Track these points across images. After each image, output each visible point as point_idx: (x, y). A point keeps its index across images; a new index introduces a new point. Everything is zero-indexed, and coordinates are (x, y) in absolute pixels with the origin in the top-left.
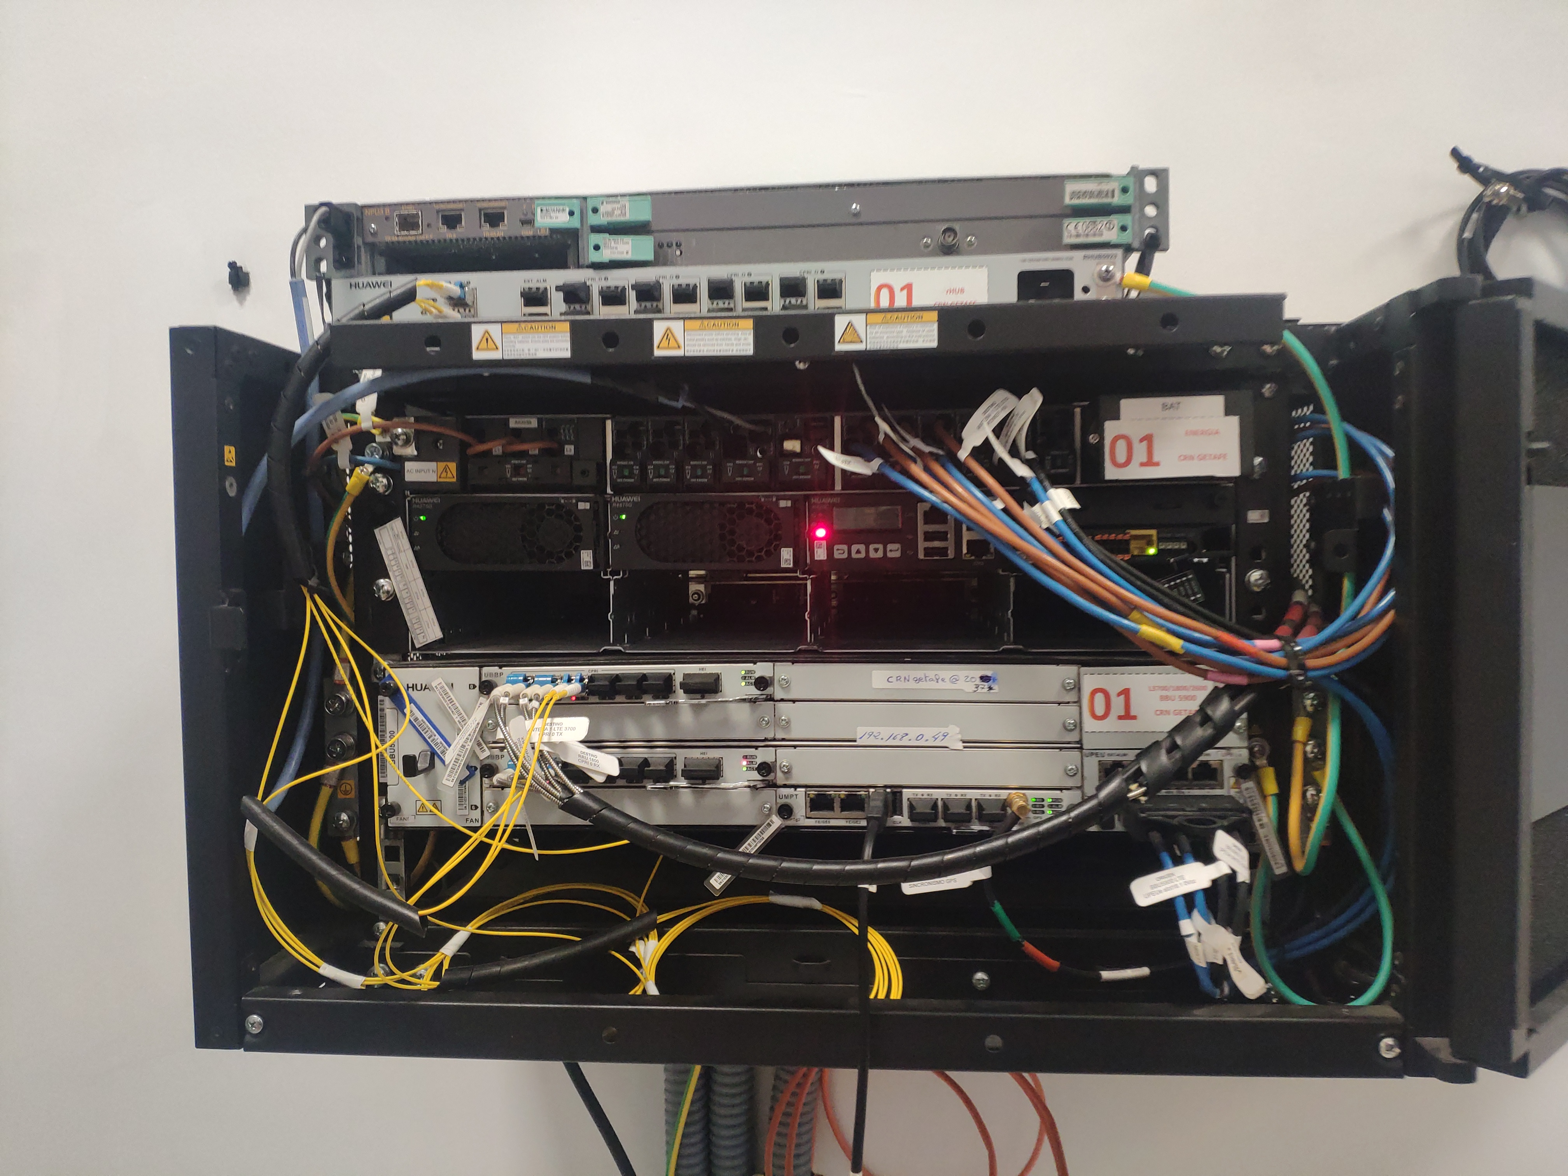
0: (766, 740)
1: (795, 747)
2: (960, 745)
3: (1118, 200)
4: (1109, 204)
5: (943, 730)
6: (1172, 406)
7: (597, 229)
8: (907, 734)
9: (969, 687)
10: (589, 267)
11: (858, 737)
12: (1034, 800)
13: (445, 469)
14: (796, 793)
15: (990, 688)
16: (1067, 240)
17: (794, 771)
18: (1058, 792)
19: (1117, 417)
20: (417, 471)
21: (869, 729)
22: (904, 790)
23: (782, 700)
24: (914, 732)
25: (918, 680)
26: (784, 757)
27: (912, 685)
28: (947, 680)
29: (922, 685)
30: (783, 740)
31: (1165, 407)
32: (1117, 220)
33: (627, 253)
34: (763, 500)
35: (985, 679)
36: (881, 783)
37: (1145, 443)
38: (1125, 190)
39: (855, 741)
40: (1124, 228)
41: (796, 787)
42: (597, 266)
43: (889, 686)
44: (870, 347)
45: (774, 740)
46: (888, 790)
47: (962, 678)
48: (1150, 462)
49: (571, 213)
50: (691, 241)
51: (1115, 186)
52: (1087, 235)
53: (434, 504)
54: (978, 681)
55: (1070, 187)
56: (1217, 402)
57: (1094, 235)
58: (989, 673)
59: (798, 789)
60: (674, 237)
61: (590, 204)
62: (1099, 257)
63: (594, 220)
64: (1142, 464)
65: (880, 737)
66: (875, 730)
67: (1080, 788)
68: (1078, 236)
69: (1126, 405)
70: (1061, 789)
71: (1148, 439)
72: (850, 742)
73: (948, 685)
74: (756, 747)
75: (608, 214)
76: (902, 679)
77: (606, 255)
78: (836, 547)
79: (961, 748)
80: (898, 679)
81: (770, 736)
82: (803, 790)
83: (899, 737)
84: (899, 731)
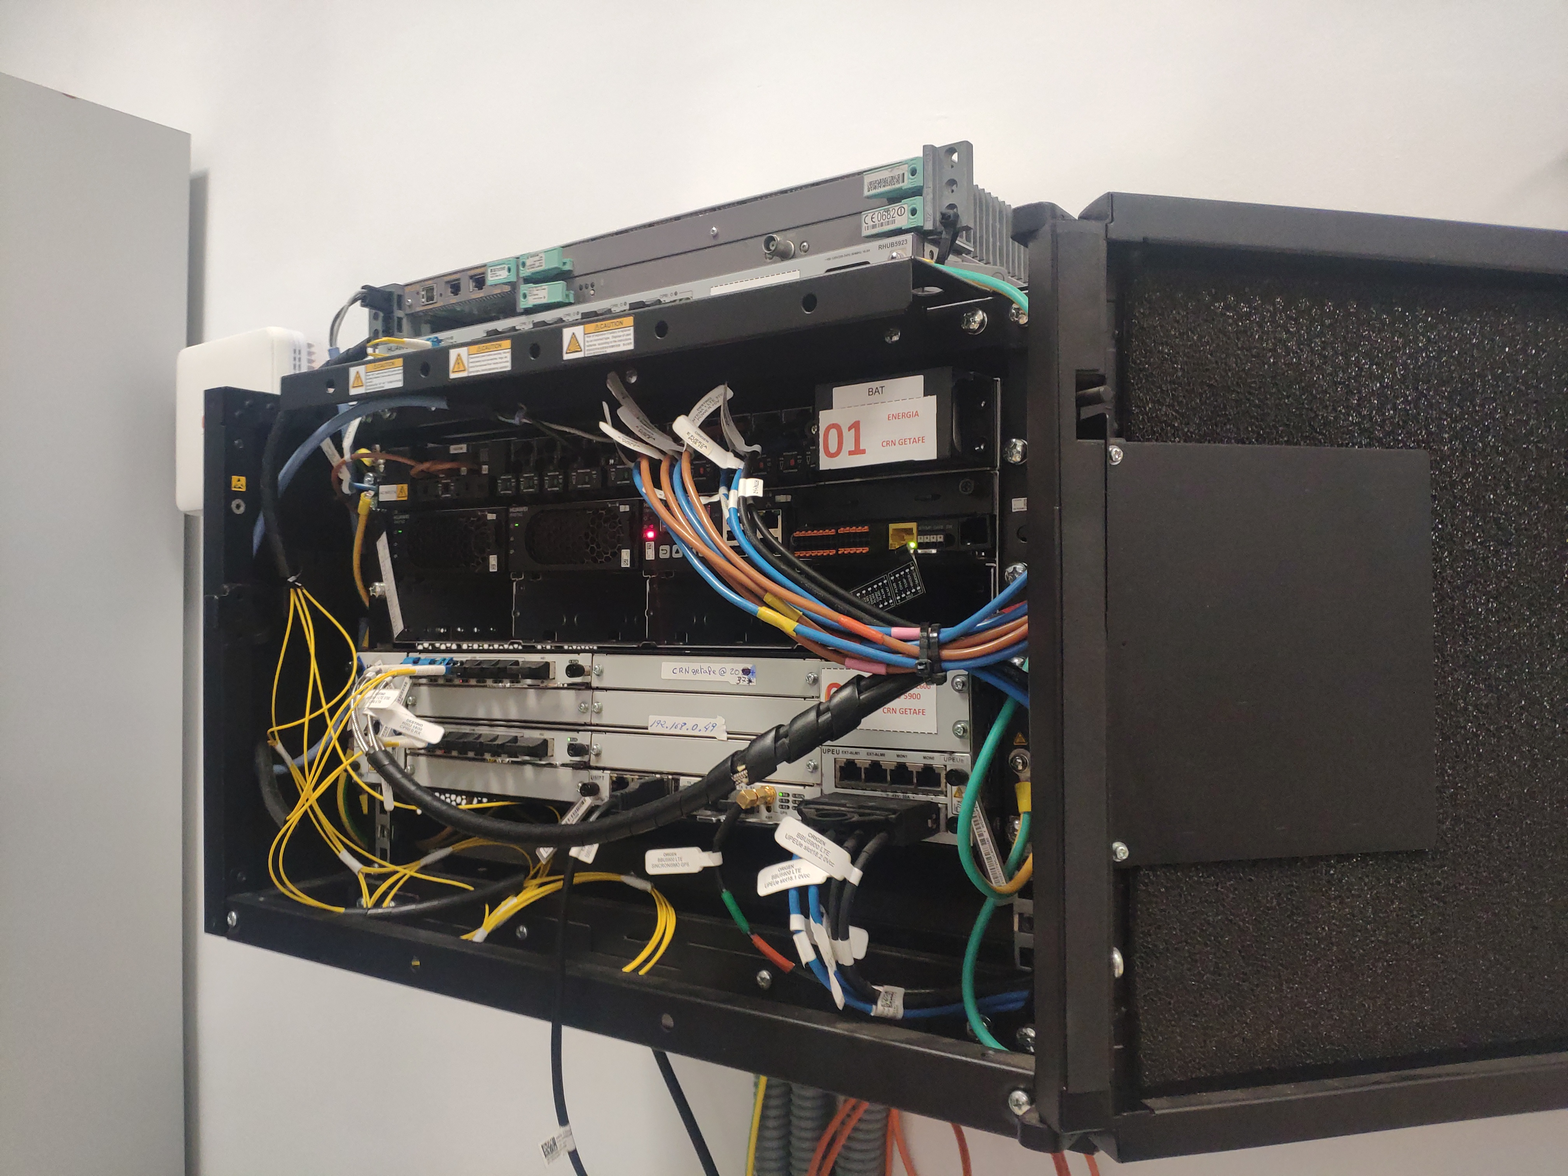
0: (585, 724)
1: (606, 732)
2: (725, 736)
3: (908, 183)
4: (900, 189)
5: (713, 721)
6: (877, 391)
7: (527, 280)
8: (685, 724)
9: (733, 680)
10: (521, 314)
11: (650, 725)
12: (781, 794)
13: (402, 490)
14: (603, 775)
15: (750, 681)
16: (865, 233)
17: (603, 755)
18: (802, 788)
19: (830, 407)
20: (387, 493)
21: (658, 718)
22: (682, 778)
23: (597, 689)
24: (691, 721)
25: (695, 672)
26: (598, 741)
27: (690, 676)
28: (717, 672)
29: (699, 677)
30: (597, 725)
31: (871, 392)
32: (907, 204)
33: (545, 297)
34: (610, 506)
35: (746, 672)
36: (665, 770)
37: (853, 430)
38: (913, 172)
39: (647, 728)
40: (914, 212)
41: (604, 769)
42: (528, 312)
43: (673, 677)
44: (588, 354)
45: (591, 725)
46: (670, 777)
47: (729, 671)
48: (858, 451)
49: (509, 270)
50: (600, 280)
51: (905, 169)
52: (882, 225)
53: (406, 520)
54: (741, 674)
55: (868, 179)
56: (917, 382)
57: (888, 223)
58: (749, 667)
59: (605, 772)
60: (588, 280)
61: (521, 261)
62: (892, 245)
63: (525, 272)
64: (851, 453)
65: (665, 726)
66: (662, 718)
67: (820, 785)
68: (874, 227)
69: (838, 393)
70: (804, 785)
71: (856, 426)
72: (640, 730)
73: (717, 677)
74: (578, 731)
75: (532, 266)
76: (684, 671)
77: (530, 302)
78: (661, 547)
79: (726, 739)
80: (681, 671)
81: (588, 721)
82: (609, 772)
83: (679, 726)
84: (680, 720)
